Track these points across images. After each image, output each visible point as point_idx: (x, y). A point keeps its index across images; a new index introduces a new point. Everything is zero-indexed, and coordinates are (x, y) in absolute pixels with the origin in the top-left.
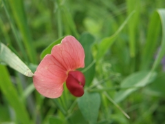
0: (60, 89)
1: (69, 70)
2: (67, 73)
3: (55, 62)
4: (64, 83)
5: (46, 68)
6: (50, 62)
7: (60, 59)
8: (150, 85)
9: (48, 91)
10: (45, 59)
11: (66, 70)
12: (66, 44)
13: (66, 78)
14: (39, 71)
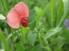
0: (18, 24)
1: (22, 16)
2: (21, 18)
3: (16, 12)
5: (12, 14)
6: (14, 12)
9: (13, 25)
11: (21, 16)
12: (21, 5)
13: (21, 20)
14: (9, 15)
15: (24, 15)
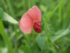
0: (30, 29)
1: (35, 21)
3: (29, 16)
4: (32, 27)
5: (25, 19)
6: (27, 17)
7: (31, 16)
8: (66, 36)
9: (25, 30)
10: (25, 15)
11: (33, 21)
12: (34, 9)
13: (33, 25)
14: (22, 20)
15: (37, 19)
